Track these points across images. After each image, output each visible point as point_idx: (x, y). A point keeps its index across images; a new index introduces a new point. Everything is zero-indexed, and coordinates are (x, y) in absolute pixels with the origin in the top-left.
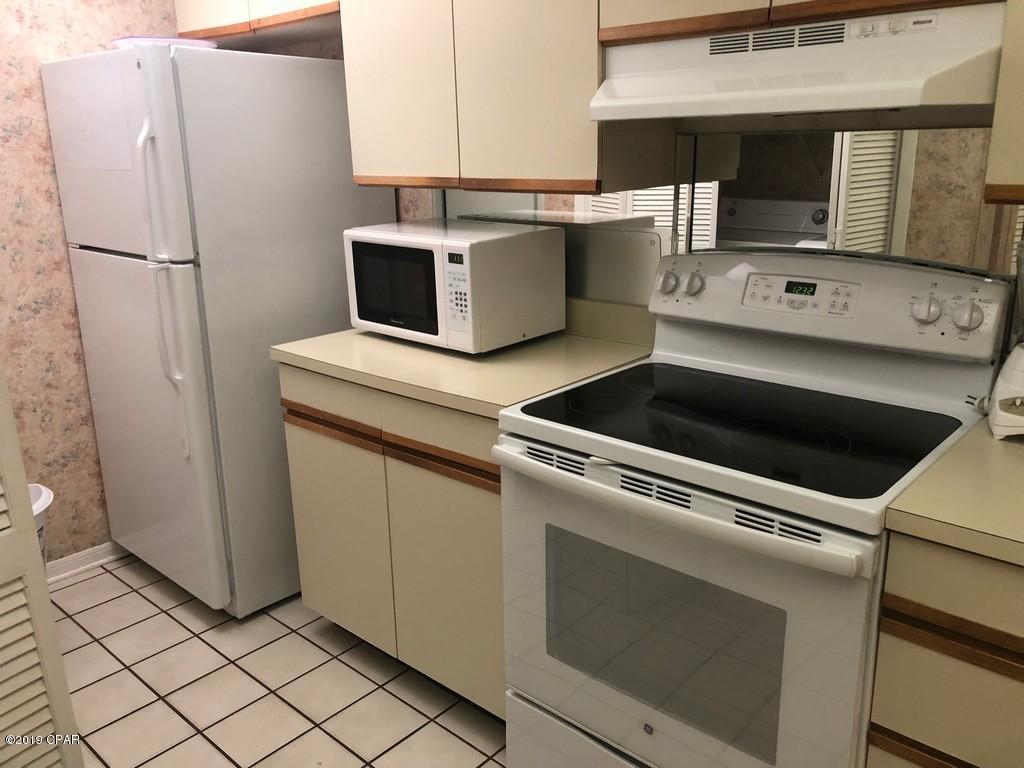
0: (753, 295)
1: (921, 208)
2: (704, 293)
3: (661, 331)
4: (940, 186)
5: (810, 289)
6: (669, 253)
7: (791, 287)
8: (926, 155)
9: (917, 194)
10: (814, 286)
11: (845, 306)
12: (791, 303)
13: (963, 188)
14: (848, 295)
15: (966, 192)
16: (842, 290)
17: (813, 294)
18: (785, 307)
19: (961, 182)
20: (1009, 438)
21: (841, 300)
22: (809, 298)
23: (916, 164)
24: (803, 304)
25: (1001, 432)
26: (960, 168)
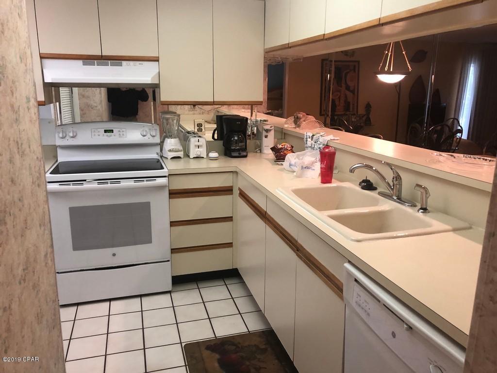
0: (95, 135)
1: (84, 114)
2: (77, 137)
3: (59, 151)
4: (88, 106)
5: (112, 131)
6: (60, 124)
7: (106, 131)
8: (82, 96)
9: (82, 110)
10: (113, 130)
11: (123, 134)
12: (107, 136)
13: (96, 107)
14: (123, 131)
15: (98, 108)
16: (121, 131)
17: (113, 132)
18: (105, 137)
19: (95, 105)
20: (172, 158)
21: (121, 133)
22: (111, 134)
23: (79, 99)
24: (111, 136)
25: (170, 157)
26: (94, 100)
